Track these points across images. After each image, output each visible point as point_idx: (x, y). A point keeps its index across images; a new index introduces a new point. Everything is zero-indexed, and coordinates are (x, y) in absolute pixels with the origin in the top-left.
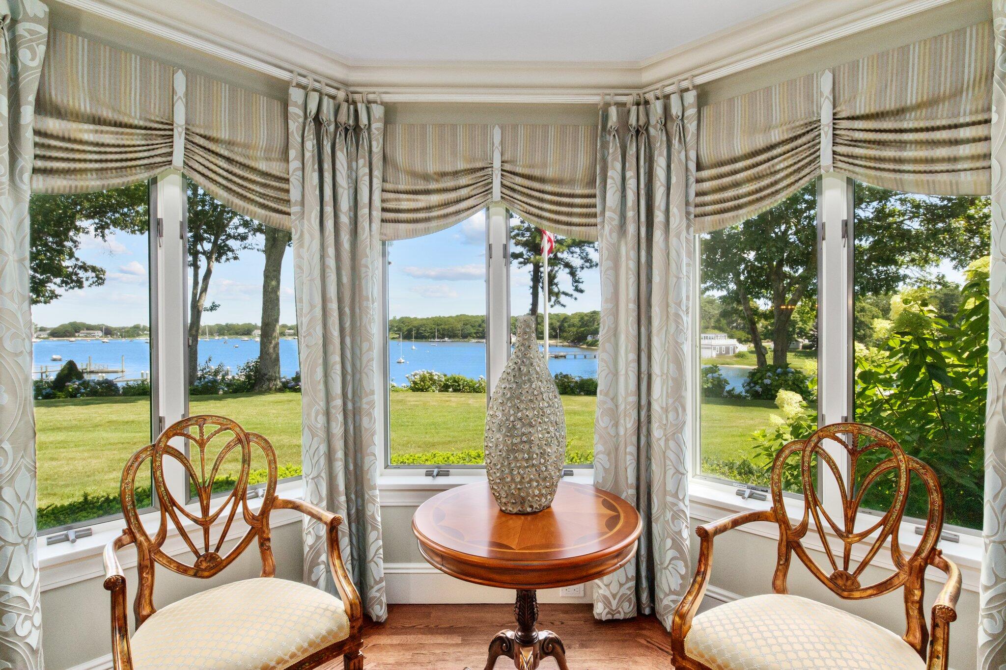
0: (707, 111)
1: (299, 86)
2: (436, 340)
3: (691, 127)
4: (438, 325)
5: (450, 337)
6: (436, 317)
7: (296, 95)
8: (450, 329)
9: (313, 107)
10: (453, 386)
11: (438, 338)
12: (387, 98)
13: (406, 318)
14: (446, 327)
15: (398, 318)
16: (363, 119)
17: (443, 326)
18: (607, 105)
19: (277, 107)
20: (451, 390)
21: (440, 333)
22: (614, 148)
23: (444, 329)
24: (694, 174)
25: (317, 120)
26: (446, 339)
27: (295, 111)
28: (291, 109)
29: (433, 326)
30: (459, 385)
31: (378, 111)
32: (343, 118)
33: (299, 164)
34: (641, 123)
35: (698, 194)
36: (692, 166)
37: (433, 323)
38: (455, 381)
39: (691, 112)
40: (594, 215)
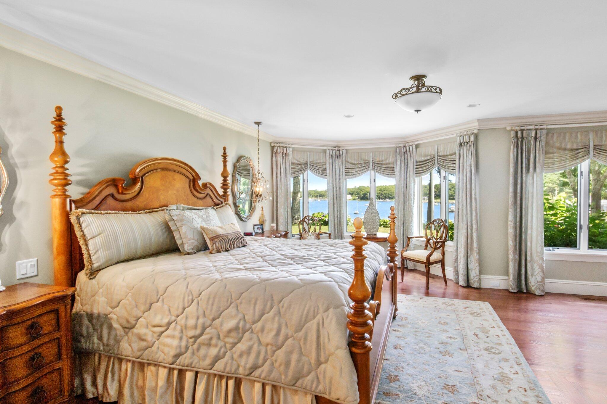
0: (418, 149)
1: (328, 150)
2: (381, 200)
3: (415, 153)
4: (382, 191)
5: (390, 198)
6: (381, 186)
7: (328, 152)
8: (390, 194)
9: (331, 153)
10: (383, 225)
11: (382, 199)
12: (346, 148)
13: (362, 186)
14: (387, 192)
15: (357, 187)
16: (341, 153)
17: (385, 192)
18: (397, 147)
19: (324, 154)
20: (382, 227)
21: (383, 196)
22: (398, 157)
23: (386, 194)
24: (415, 164)
25: (332, 155)
26: (387, 200)
27: (328, 154)
28: (327, 154)
29: (379, 192)
30: (387, 225)
31: (344, 151)
32: (337, 153)
33: (328, 165)
34: (405, 151)
35: (416, 168)
36: (415, 162)
37: (379, 189)
38: (384, 222)
39: (414, 150)
40: (394, 172)
